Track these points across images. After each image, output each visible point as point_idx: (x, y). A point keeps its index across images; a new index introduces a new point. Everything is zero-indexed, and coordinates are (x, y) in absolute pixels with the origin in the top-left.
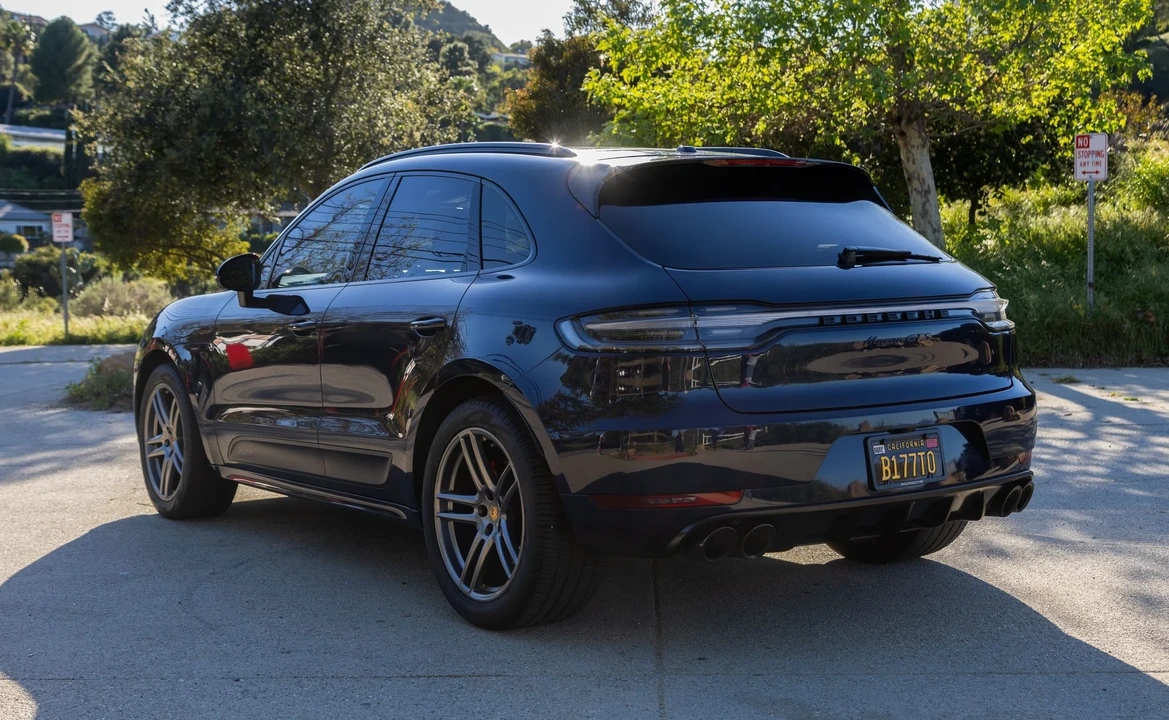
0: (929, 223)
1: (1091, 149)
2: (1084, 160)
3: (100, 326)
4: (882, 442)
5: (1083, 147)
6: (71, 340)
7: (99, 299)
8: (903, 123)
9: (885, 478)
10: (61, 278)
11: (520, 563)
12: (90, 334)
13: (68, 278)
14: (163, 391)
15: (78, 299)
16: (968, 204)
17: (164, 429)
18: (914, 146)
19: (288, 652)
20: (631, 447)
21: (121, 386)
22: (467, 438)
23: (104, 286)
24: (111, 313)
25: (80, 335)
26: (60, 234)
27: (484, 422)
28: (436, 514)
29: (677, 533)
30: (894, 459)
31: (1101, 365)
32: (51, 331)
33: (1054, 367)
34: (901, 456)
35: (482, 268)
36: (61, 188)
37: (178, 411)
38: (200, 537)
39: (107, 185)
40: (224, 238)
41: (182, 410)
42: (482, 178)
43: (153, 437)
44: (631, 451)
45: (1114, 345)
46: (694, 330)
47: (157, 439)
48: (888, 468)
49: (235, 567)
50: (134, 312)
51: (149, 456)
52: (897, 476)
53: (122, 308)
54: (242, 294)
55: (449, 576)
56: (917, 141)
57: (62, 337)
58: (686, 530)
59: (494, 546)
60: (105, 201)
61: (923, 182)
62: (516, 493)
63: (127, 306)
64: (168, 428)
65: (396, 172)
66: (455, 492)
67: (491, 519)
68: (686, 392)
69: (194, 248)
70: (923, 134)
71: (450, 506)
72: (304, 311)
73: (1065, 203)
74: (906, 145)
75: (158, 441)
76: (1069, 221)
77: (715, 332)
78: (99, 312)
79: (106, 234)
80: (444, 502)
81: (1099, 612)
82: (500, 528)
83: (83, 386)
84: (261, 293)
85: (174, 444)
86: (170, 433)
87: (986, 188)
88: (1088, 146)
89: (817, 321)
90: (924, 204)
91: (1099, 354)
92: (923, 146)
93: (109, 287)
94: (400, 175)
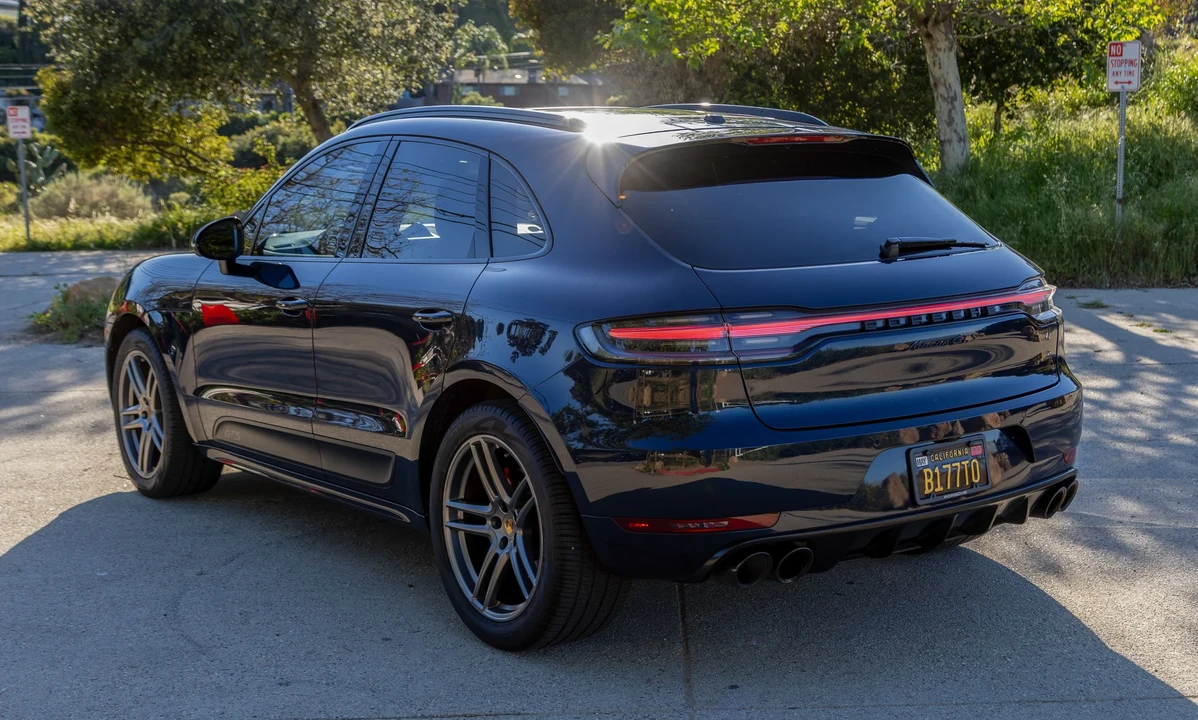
0: (955, 131)
1: (1124, 58)
2: (1116, 69)
3: (66, 229)
4: (925, 453)
5: (1116, 55)
6: (34, 247)
7: (63, 198)
8: (930, 24)
9: (927, 491)
10: (19, 172)
11: (538, 585)
12: (54, 241)
13: (28, 172)
14: (137, 359)
15: (40, 198)
16: (994, 107)
17: (141, 400)
18: (940, 50)
19: (287, 684)
20: (659, 459)
21: (91, 316)
22: (478, 445)
23: (68, 183)
24: (77, 214)
25: (44, 240)
26: (16, 130)
27: (498, 430)
28: (445, 524)
29: (710, 557)
30: (937, 471)
31: (1128, 286)
32: (11, 234)
33: (1081, 287)
34: (944, 467)
35: (492, 256)
36: (16, 61)
37: (156, 382)
38: (185, 520)
39: (67, 75)
40: (199, 133)
41: (160, 383)
42: (490, 152)
43: (129, 407)
44: (658, 465)
45: (1142, 264)
46: (726, 341)
47: (132, 410)
48: (930, 481)
49: (225, 565)
50: (103, 214)
51: (125, 428)
52: (940, 489)
53: (91, 210)
54: (223, 262)
55: (460, 590)
56: (943, 44)
57: (23, 243)
58: (719, 555)
59: (509, 561)
60: (66, 93)
61: (949, 88)
62: (533, 510)
63: (95, 206)
64: (145, 399)
65: (393, 135)
66: (467, 500)
67: (506, 533)
68: (718, 411)
69: (167, 145)
70: (951, 36)
71: (460, 515)
72: (293, 285)
73: (1094, 104)
74: (932, 47)
75: (135, 412)
76: (1099, 126)
77: (749, 342)
78: (63, 212)
79: (69, 129)
80: (453, 511)
81: (1143, 617)
82: (515, 543)
83: (48, 315)
84: (245, 260)
85: (153, 417)
86: (147, 404)
87: (1014, 89)
88: (1121, 55)
89: (857, 327)
90: (950, 111)
91: (1126, 273)
92: (950, 49)
93: (74, 184)
94: (397, 137)
